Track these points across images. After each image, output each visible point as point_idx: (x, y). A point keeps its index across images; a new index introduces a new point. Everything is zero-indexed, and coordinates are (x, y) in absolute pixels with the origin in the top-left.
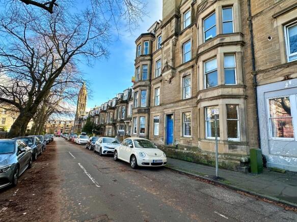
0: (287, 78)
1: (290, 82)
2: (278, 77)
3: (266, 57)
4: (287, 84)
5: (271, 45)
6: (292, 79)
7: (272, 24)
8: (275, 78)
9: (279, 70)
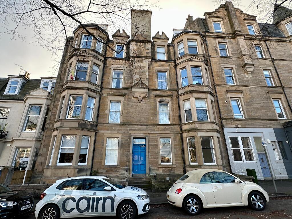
0: (237, 127)
1: (238, 129)
2: (233, 125)
3: (225, 111)
4: (237, 130)
5: (227, 106)
6: (239, 127)
7: (226, 94)
8: (231, 125)
9: (232, 121)
